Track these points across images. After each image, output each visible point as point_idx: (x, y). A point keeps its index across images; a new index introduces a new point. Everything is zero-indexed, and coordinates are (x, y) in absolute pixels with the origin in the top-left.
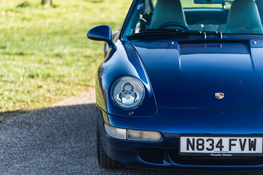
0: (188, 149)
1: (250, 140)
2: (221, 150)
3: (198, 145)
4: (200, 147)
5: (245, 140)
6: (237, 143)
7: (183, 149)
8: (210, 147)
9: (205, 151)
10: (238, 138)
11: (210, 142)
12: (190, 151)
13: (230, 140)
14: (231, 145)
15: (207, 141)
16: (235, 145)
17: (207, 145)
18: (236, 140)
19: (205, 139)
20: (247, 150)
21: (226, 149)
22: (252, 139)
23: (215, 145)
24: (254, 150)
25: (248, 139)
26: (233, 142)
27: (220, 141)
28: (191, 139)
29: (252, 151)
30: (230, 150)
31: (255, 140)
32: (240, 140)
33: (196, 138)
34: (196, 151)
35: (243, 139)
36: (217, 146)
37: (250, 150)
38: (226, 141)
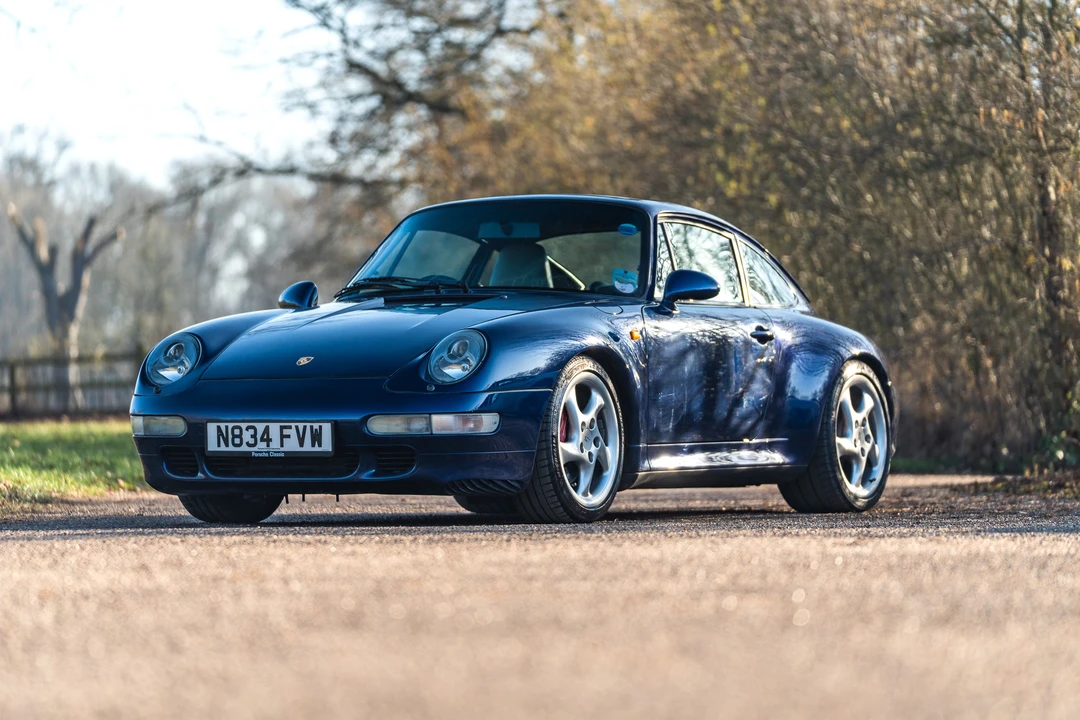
0: (219, 445)
1: (312, 427)
2: (268, 445)
3: (234, 436)
4: (237, 441)
5: (305, 427)
6: (292, 432)
7: (212, 445)
8: (252, 441)
9: (244, 448)
10: (293, 425)
11: (251, 432)
12: (223, 448)
13: (282, 428)
14: (283, 437)
15: (247, 429)
16: (289, 436)
17: (247, 436)
18: (290, 427)
19: (244, 426)
20: (308, 447)
21: (275, 444)
22: (316, 426)
23: (259, 437)
24: (320, 445)
25: (308, 425)
26: (286, 432)
27: (267, 430)
28: (223, 426)
29: (317, 449)
30: (282, 445)
31: (320, 427)
32: (297, 427)
33: (231, 425)
34: (231, 448)
35: (301, 426)
36: (262, 440)
37: (313, 445)
38: (274, 428)
